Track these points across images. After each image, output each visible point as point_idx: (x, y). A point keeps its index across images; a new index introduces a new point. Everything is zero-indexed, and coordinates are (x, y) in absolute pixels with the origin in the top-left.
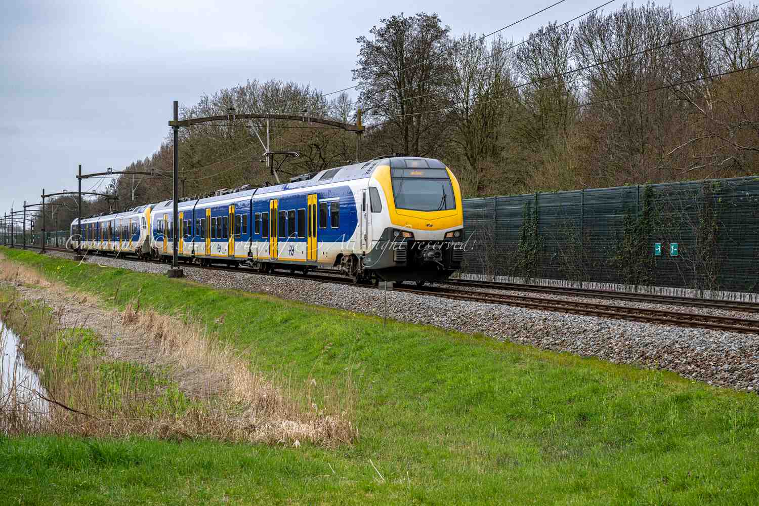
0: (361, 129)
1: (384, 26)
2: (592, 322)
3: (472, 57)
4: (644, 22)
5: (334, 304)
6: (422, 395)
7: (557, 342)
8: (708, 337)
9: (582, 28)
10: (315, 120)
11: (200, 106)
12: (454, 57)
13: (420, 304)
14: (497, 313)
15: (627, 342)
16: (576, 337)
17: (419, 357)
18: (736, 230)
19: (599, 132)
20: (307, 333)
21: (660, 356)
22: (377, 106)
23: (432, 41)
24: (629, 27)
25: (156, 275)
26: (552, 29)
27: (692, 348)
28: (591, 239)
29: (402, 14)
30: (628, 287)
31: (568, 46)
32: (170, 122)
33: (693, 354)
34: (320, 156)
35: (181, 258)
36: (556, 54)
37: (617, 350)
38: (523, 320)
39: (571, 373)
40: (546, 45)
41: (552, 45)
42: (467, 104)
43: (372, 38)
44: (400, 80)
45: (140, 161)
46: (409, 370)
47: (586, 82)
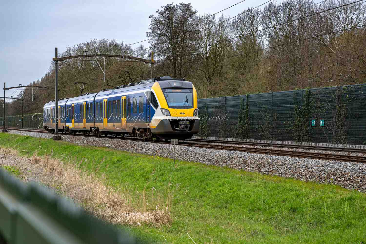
0: (153, 62)
1: (163, 9)
2: (289, 160)
3: (208, 26)
4: (297, 7)
5: (144, 152)
6: (199, 199)
7: (270, 170)
8: (356, 166)
9: (266, 11)
10: (130, 58)
11: (67, 52)
12: (199, 26)
13: (191, 151)
14: (235, 155)
15: (310, 170)
16: (280, 167)
17: (195, 178)
18: (356, 112)
19: (278, 63)
20: (131, 167)
21: (329, 177)
22: (159, 51)
23: (188, 17)
24: (290, 10)
25: (46, 139)
26: (250, 11)
27: (347, 172)
28: (277, 118)
29: (172, 3)
30: (297, 143)
31: (259, 20)
32: (53, 59)
33: (348, 176)
34: (130, 78)
35: (60, 130)
36: (252, 24)
37: (304, 174)
38: (250, 159)
39: (282, 186)
40: (247, 19)
41: (250, 20)
42: (206, 50)
43: (157, 16)
44: (171, 37)
45: (35, 82)
46: (191, 185)
47: (267, 39)
